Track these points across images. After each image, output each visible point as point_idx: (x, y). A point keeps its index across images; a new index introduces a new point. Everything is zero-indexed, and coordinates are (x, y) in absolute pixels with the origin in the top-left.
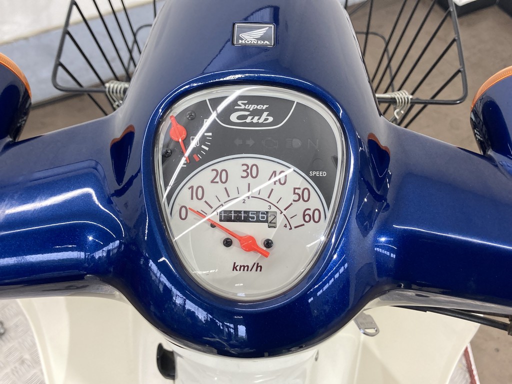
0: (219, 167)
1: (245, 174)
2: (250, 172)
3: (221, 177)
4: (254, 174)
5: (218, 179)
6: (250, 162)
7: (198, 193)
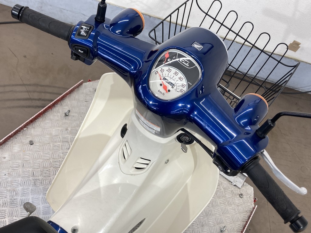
0: (170, 68)
1: (175, 73)
2: (176, 74)
3: (169, 71)
4: (176, 75)
5: (168, 71)
6: (177, 71)
7: (162, 71)
